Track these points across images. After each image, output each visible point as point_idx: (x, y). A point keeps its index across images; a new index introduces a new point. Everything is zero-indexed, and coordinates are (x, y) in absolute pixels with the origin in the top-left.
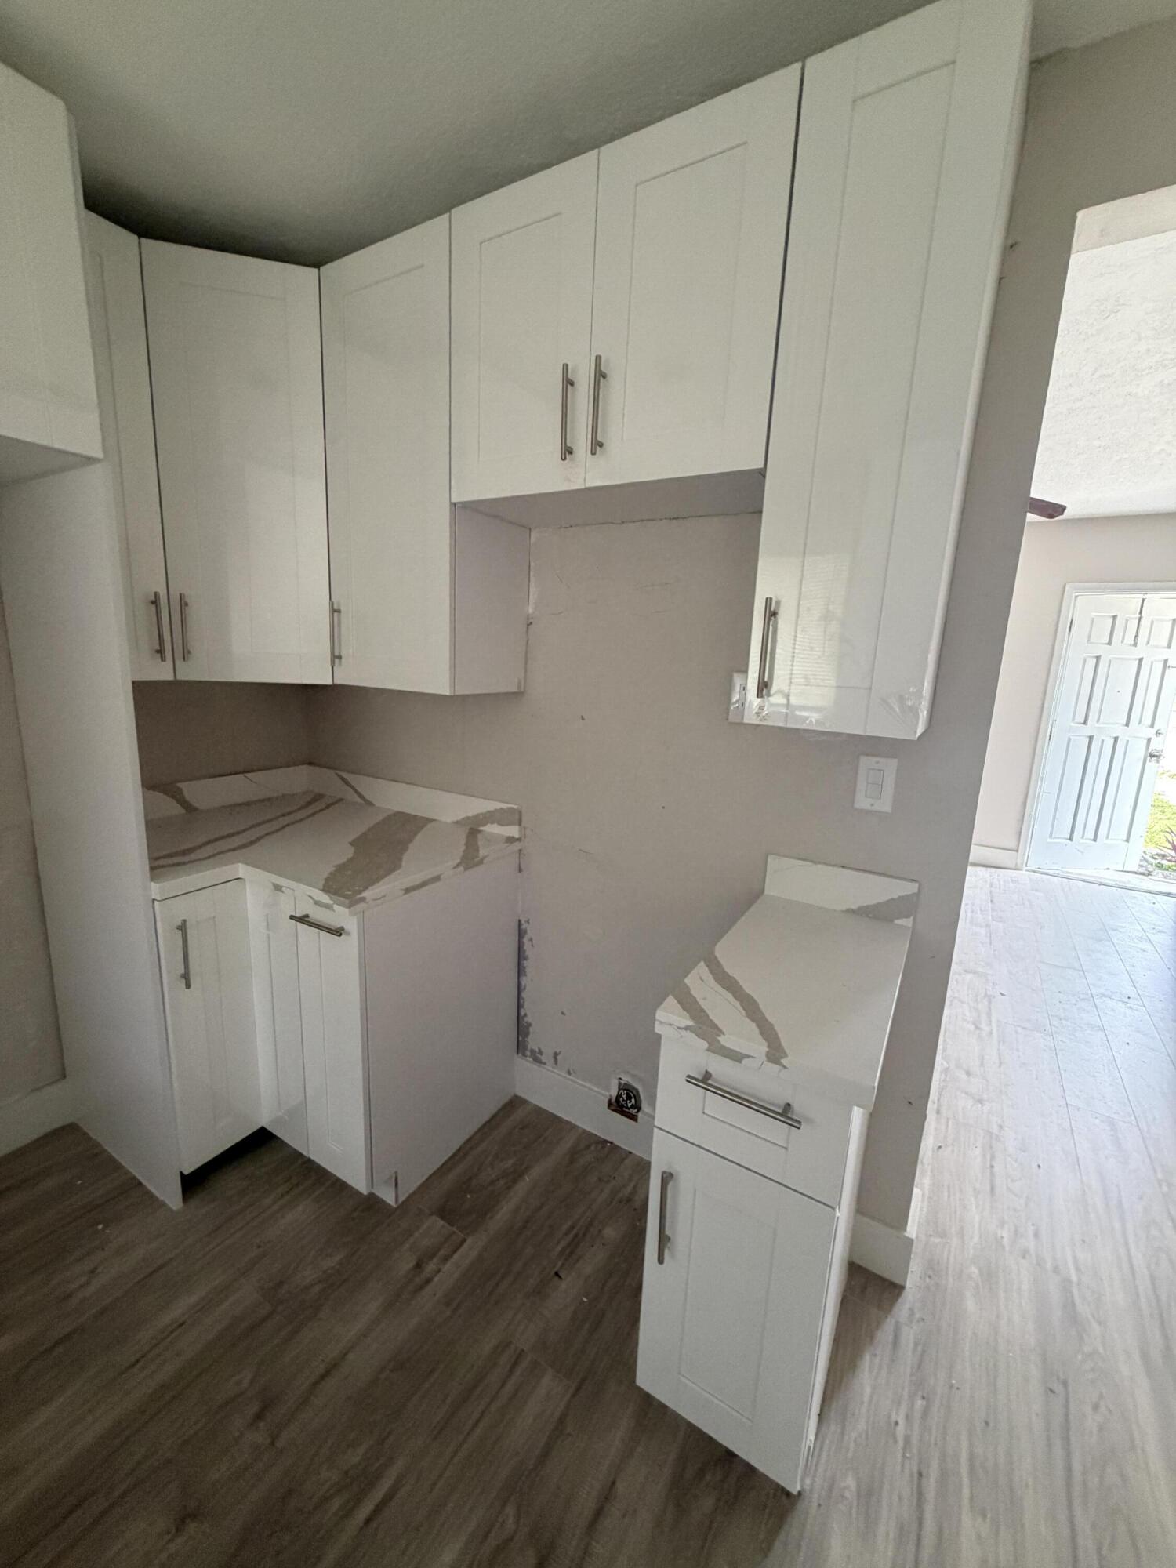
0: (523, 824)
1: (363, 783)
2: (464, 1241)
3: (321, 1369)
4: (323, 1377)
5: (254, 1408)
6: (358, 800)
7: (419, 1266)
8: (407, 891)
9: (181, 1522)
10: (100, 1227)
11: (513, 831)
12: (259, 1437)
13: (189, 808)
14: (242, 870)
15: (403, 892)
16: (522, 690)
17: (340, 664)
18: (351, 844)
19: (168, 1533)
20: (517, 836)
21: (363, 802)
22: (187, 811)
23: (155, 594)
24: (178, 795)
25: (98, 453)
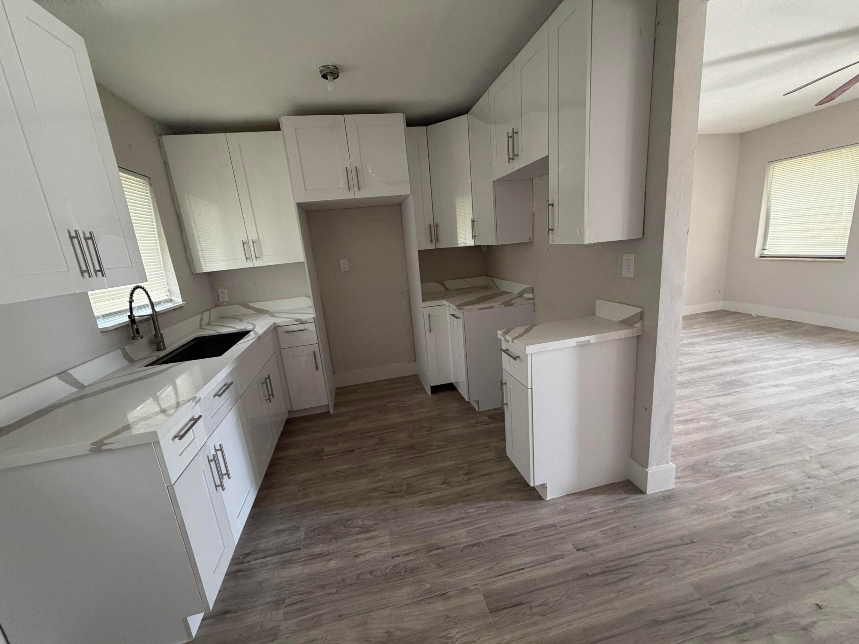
0: (534, 293)
1: (498, 282)
2: (491, 424)
3: (443, 430)
5: (428, 429)
7: (476, 423)
10: (414, 393)
11: (530, 296)
13: (447, 289)
14: (445, 302)
15: (478, 309)
16: (532, 241)
17: (476, 238)
18: (478, 297)
19: (406, 437)
20: (532, 297)
21: (496, 288)
23: (430, 224)
24: (443, 285)
25: (410, 193)
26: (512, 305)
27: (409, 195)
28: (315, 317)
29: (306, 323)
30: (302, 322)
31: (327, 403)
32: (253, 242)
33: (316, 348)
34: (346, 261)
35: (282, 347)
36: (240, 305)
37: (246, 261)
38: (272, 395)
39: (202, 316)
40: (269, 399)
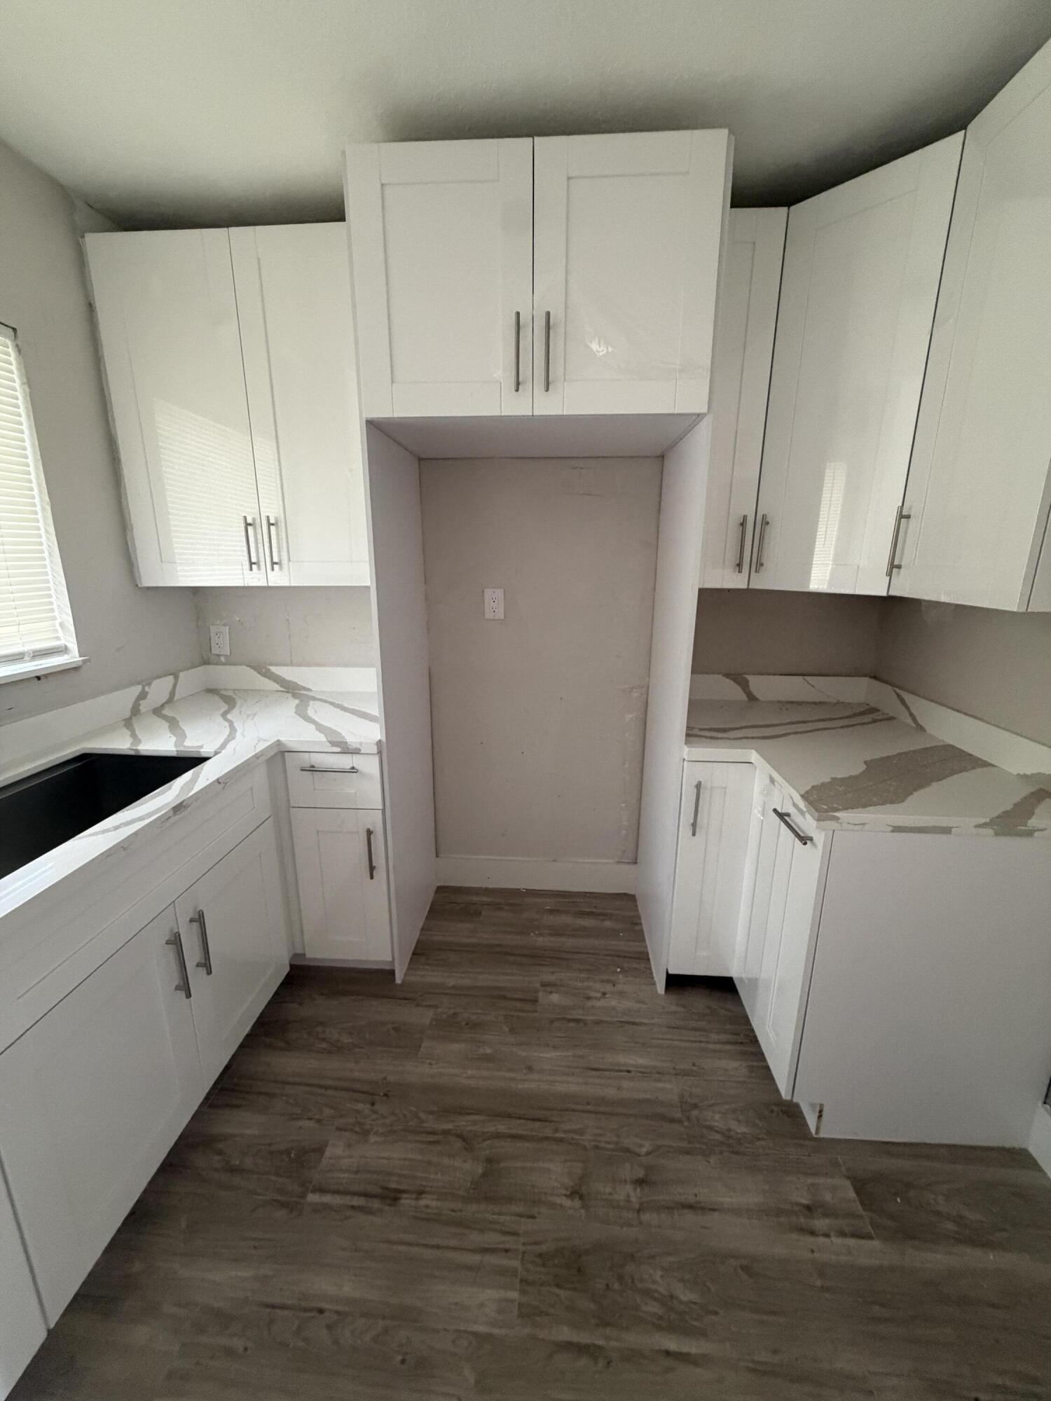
1: (920, 706)
3: (692, 1200)
4: (691, 1207)
5: (641, 1173)
6: (909, 721)
7: (808, 1208)
8: (897, 829)
9: (575, 1193)
10: (619, 970)
12: (635, 1195)
13: (752, 698)
14: (754, 756)
15: (890, 828)
17: (899, 573)
18: (866, 762)
19: (567, 1189)
21: (914, 725)
22: (749, 699)
23: (745, 517)
24: (744, 685)
25: (704, 410)
26: (1030, 833)
27: (699, 416)
28: (384, 739)
29: (356, 752)
30: (347, 750)
31: (390, 959)
32: (270, 524)
33: (375, 821)
34: (499, 593)
35: (292, 805)
36: (251, 667)
37: (251, 569)
38: (206, 965)
39: (147, 689)
40: (185, 988)
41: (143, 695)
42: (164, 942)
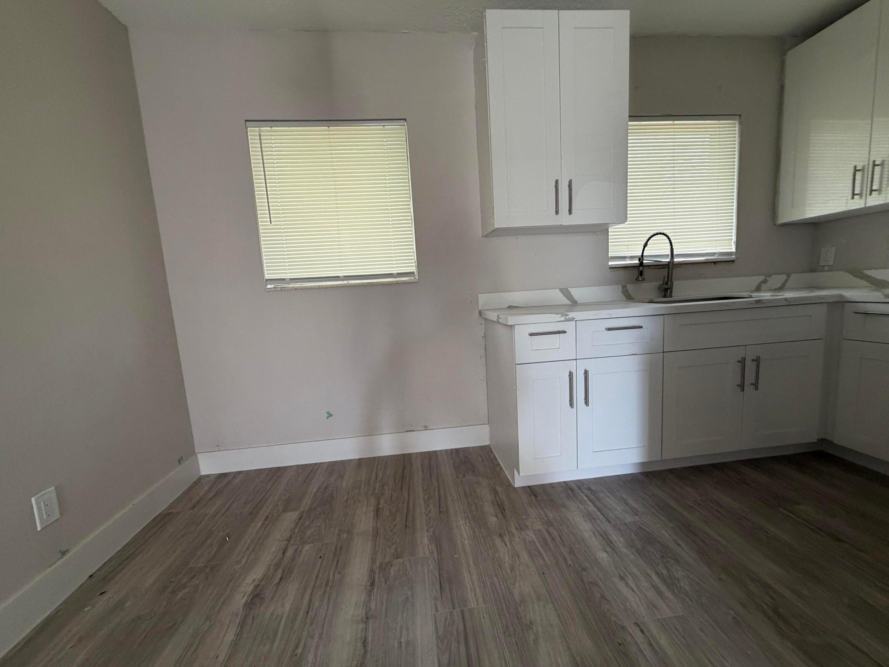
32: (875, 166)
35: (844, 337)
36: (848, 272)
37: (853, 198)
38: (756, 385)
39: (768, 279)
40: (742, 386)
41: (765, 281)
42: (737, 361)
